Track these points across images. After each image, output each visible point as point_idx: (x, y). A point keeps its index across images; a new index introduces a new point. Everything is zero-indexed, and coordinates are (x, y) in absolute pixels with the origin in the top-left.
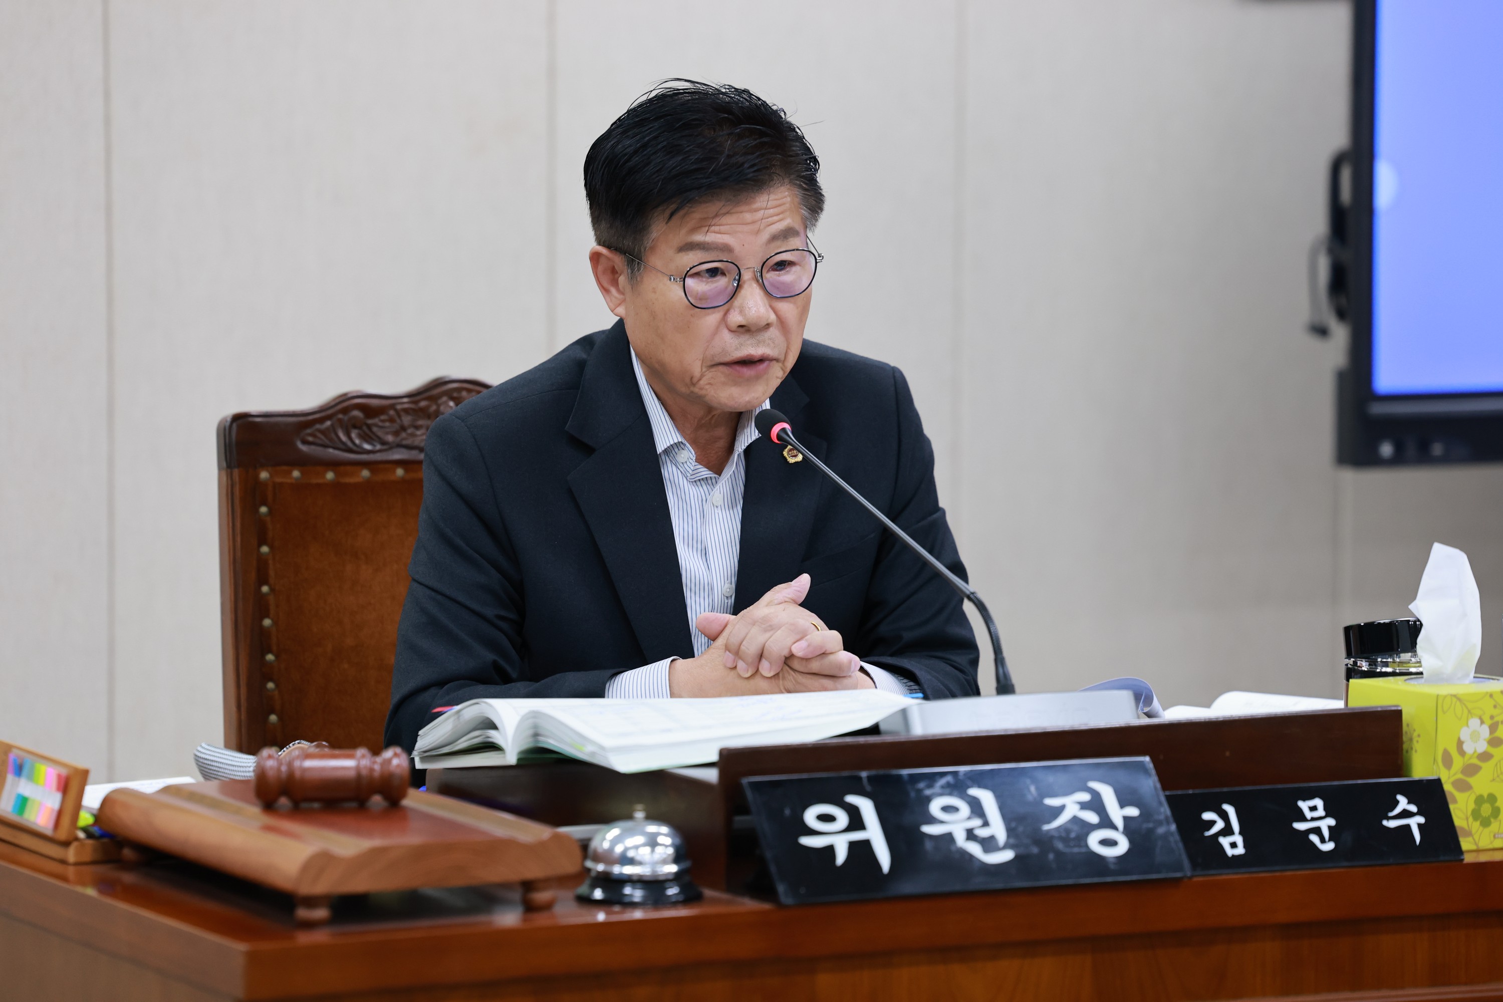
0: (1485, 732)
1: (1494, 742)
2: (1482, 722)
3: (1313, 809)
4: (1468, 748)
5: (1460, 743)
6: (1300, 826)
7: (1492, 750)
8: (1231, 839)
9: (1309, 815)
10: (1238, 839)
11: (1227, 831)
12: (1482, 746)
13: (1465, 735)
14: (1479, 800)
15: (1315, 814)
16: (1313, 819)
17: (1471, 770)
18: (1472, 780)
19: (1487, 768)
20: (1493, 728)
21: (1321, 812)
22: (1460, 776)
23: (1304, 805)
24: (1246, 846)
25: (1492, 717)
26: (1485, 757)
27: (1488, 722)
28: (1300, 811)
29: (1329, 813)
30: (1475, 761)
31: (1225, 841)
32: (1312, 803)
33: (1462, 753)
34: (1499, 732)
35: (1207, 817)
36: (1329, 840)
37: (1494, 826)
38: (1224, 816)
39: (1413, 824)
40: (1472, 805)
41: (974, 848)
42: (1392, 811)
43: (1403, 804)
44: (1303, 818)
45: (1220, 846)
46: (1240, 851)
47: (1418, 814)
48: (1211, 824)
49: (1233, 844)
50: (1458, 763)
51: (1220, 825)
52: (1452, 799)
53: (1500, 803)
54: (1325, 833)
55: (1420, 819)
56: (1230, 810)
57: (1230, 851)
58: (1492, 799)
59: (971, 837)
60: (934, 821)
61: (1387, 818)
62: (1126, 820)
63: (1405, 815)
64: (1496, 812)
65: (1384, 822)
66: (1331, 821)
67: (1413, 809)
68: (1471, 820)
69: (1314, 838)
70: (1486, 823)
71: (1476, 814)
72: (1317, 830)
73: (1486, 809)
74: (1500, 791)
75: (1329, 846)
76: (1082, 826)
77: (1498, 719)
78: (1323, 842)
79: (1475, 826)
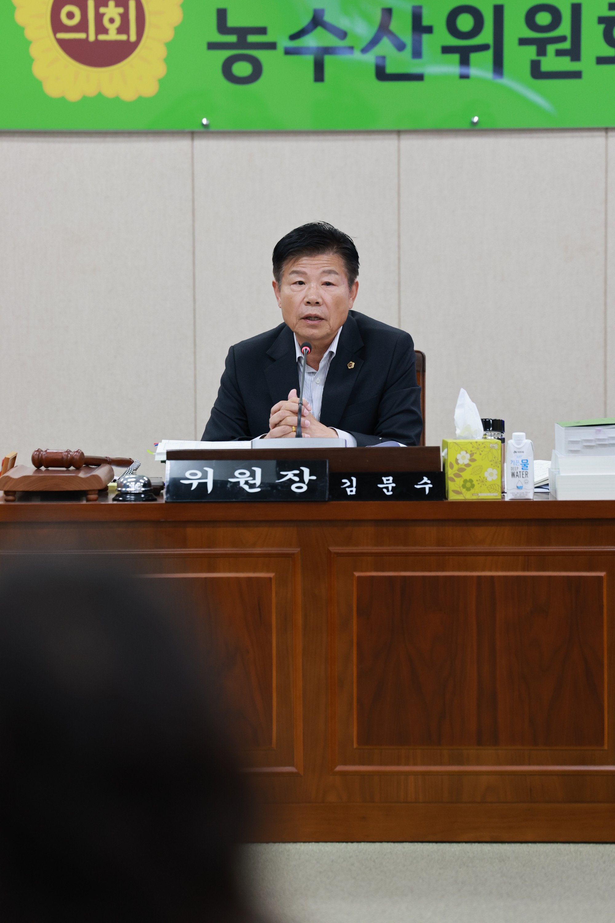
0: (468, 456)
1: (472, 460)
2: (467, 453)
3: (387, 480)
4: (460, 462)
5: (457, 460)
6: (380, 486)
7: (470, 463)
8: (351, 489)
9: (385, 482)
10: (354, 489)
11: (351, 486)
12: (467, 461)
13: (459, 457)
14: (465, 481)
15: (388, 482)
16: (387, 484)
17: (461, 470)
18: (462, 474)
19: (469, 470)
20: (472, 455)
21: (391, 481)
22: (457, 472)
23: (384, 479)
24: (356, 492)
25: (471, 451)
26: (468, 465)
27: (469, 453)
28: (383, 481)
29: (394, 482)
30: (464, 467)
31: (348, 490)
32: (388, 478)
33: (458, 463)
34: (475, 457)
35: (344, 481)
36: (391, 491)
37: (472, 491)
38: (351, 481)
39: (427, 487)
40: (462, 483)
41: (246, 488)
42: (420, 482)
43: (425, 479)
44: (383, 483)
45: (346, 491)
46: (354, 493)
47: (430, 484)
48: (346, 483)
49: (352, 491)
50: (456, 467)
51: (348, 484)
52: (453, 480)
53: (475, 482)
54: (390, 489)
55: (431, 486)
56: (354, 479)
57: (349, 493)
58: (471, 481)
59: (247, 483)
60: (234, 477)
61: (417, 485)
62: (310, 480)
63: (426, 483)
64: (473, 486)
65: (416, 486)
66: (394, 485)
67: (429, 482)
68: (462, 488)
69: (385, 490)
70: (468, 489)
71: (464, 486)
72: (387, 488)
73: (468, 485)
74: (474, 478)
75: (391, 493)
76: (292, 482)
77: (474, 452)
78: (388, 491)
79: (464, 491)
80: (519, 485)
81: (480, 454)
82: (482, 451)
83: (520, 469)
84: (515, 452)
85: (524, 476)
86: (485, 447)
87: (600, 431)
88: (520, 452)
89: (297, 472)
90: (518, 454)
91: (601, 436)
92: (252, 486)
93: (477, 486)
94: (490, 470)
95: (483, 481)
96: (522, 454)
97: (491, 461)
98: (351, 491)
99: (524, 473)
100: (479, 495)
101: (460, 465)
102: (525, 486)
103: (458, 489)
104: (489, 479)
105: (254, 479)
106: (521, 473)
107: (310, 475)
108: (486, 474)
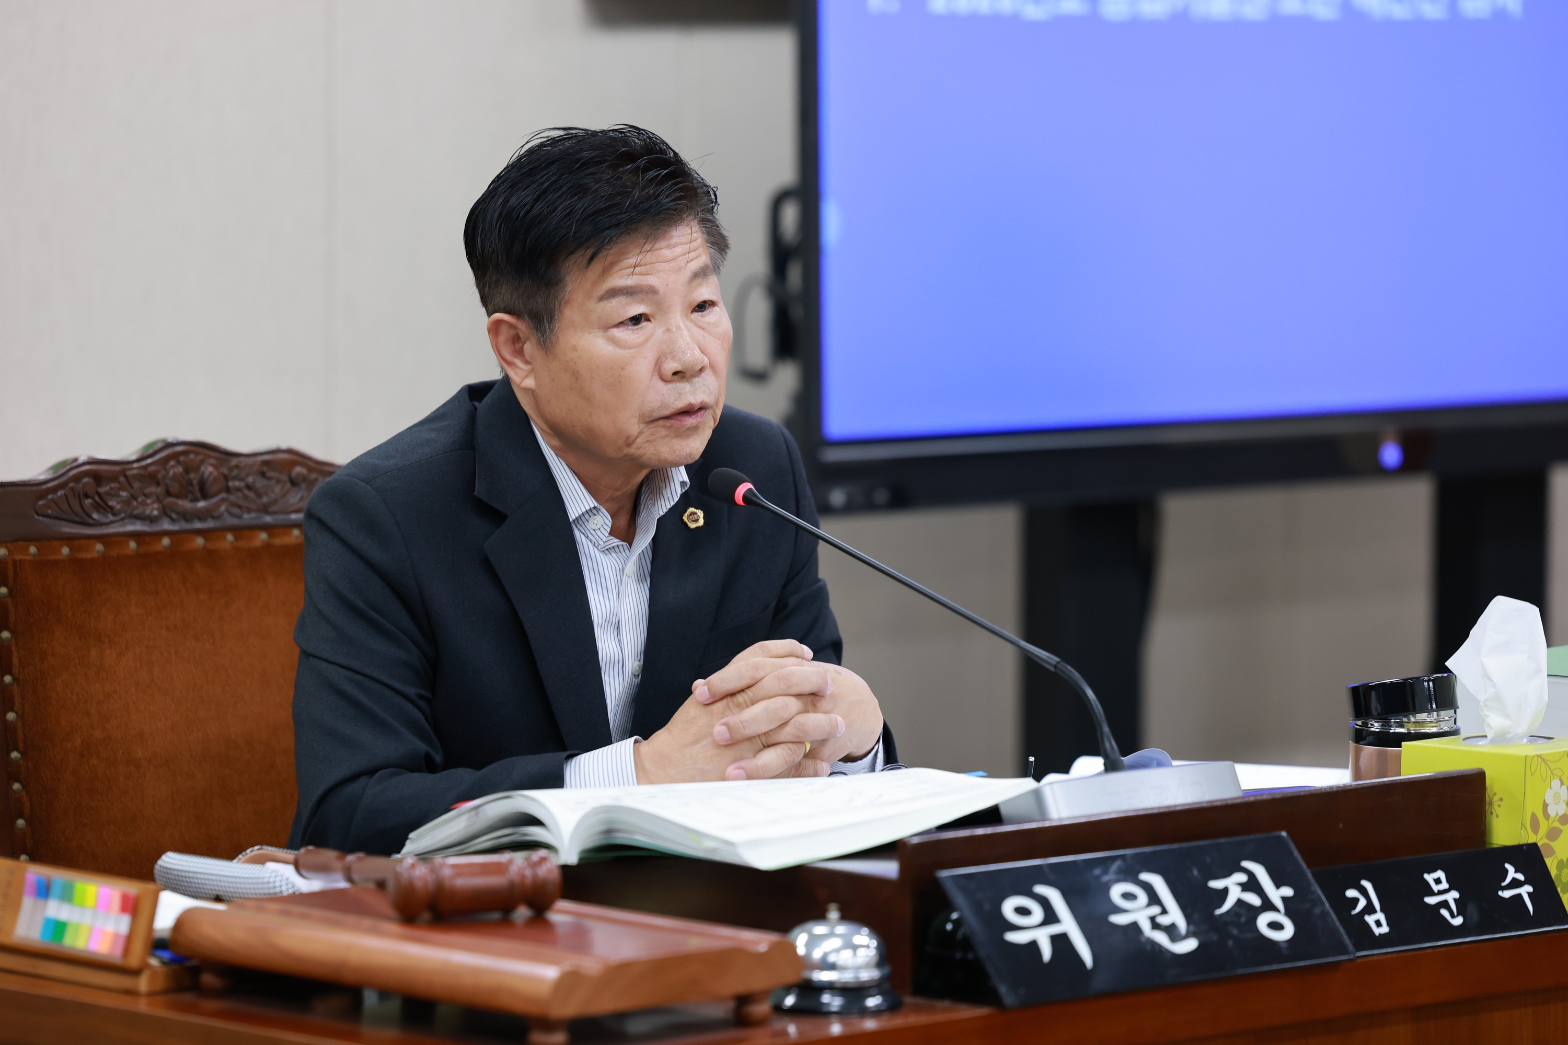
0: (1564, 793)
2: (1562, 784)
3: (1438, 881)
4: (1552, 811)
5: (1545, 806)
6: (1431, 900)
8: (1375, 917)
9: (1436, 888)
10: (1380, 916)
11: (1370, 909)
12: (1562, 809)
13: (1549, 797)
15: (1441, 887)
16: (1441, 892)
17: (1555, 833)
18: (1554, 845)
21: (1445, 885)
22: (1545, 841)
23: (1429, 878)
24: (1389, 924)
26: (1564, 819)
27: (1566, 782)
28: (1427, 884)
29: (1452, 886)
30: (1557, 824)
31: (1370, 919)
32: (1435, 875)
33: (1547, 816)
35: (1351, 893)
36: (1458, 914)
38: (1365, 893)
39: (1523, 893)
41: (1161, 938)
42: (1504, 881)
43: (1511, 872)
44: (1434, 891)
45: (1369, 925)
46: (1385, 929)
47: (1526, 883)
48: (1355, 901)
49: (1377, 922)
50: (1543, 827)
51: (1362, 903)
54: (1452, 907)
55: (1528, 888)
56: (1368, 887)
57: (1377, 930)
59: (1155, 926)
60: (1118, 910)
61: (1502, 889)
62: (1284, 901)
63: (1515, 884)
65: (1500, 893)
66: (1456, 896)
67: (1521, 877)
69: (1444, 912)
72: (1445, 904)
75: (1459, 920)
76: (1248, 910)
78: (1453, 916)
89: (1241, 878)
92: (1171, 930)
98: (1379, 924)
101: (1551, 820)
105: (1164, 911)
107: (1276, 885)
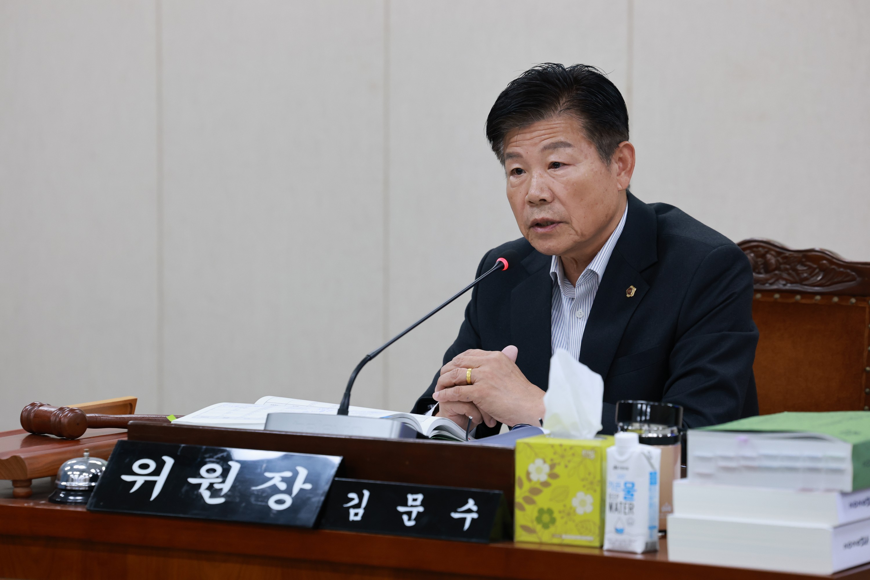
0: (546, 468)
1: (553, 476)
2: (545, 462)
3: (415, 500)
4: (534, 477)
5: (528, 474)
6: (401, 509)
7: (551, 481)
8: (356, 511)
9: (410, 502)
10: (361, 511)
11: (358, 506)
12: (544, 478)
13: (532, 468)
14: (541, 511)
15: (415, 503)
16: (412, 506)
17: (535, 491)
18: (536, 498)
19: (547, 491)
20: (552, 466)
21: (418, 503)
22: (527, 494)
23: (410, 497)
24: (363, 517)
25: (552, 460)
26: (546, 484)
27: (549, 462)
28: (406, 500)
29: (423, 504)
30: (538, 486)
31: (352, 512)
32: (415, 496)
33: (529, 480)
34: (557, 470)
35: (351, 495)
36: (415, 519)
37: (552, 529)
38: (361, 497)
39: (469, 517)
40: (535, 514)
41: (206, 495)
42: (460, 508)
43: (471, 504)
44: (405, 504)
45: (348, 514)
46: (359, 518)
47: (477, 512)
48: (352, 499)
50: (527, 486)
51: (356, 501)
52: (522, 509)
53: (556, 515)
54: (414, 515)
55: (476, 516)
56: (366, 494)
57: (352, 518)
58: (550, 512)
59: (211, 487)
60: (197, 476)
61: (456, 512)
62: (302, 490)
63: (469, 511)
64: (553, 521)
65: (452, 515)
66: (421, 509)
67: (475, 508)
68: (535, 523)
69: (405, 518)
70: (546, 526)
71: (539, 520)
72: (409, 514)
73: (546, 518)
74: (556, 507)
75: (412, 523)
76: (275, 490)
77: (556, 461)
78: (410, 519)
79: (538, 527)
80: (619, 526)
81: (566, 466)
82: (569, 461)
83: (621, 499)
84: (615, 468)
85: (627, 510)
86: (573, 455)
87: (745, 441)
88: (623, 468)
89: (288, 474)
90: (619, 471)
91: (748, 452)
92: (214, 492)
93: (559, 522)
94: (581, 495)
95: (569, 514)
96: (624, 472)
97: (583, 480)
98: (356, 514)
99: (627, 506)
100: (564, 536)
101: (533, 483)
102: (627, 529)
103: (530, 525)
104: (580, 511)
105: (223, 482)
106: (623, 506)
107: (305, 482)
108: (575, 503)
